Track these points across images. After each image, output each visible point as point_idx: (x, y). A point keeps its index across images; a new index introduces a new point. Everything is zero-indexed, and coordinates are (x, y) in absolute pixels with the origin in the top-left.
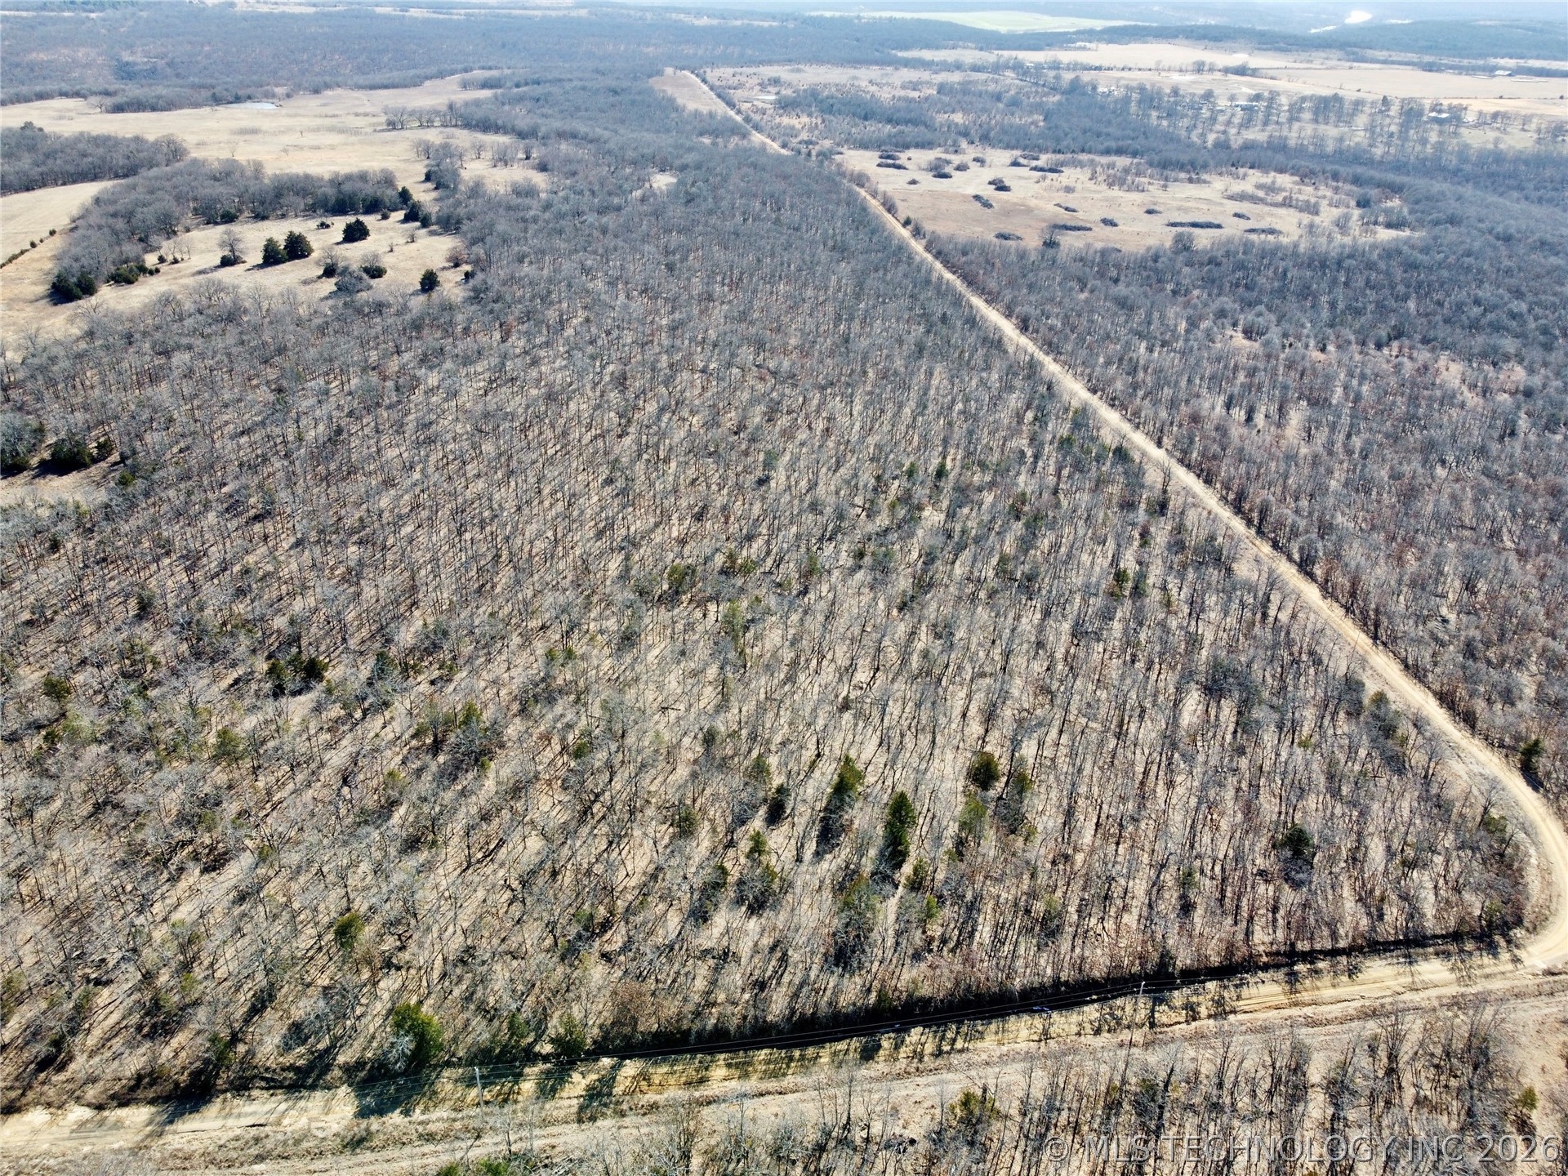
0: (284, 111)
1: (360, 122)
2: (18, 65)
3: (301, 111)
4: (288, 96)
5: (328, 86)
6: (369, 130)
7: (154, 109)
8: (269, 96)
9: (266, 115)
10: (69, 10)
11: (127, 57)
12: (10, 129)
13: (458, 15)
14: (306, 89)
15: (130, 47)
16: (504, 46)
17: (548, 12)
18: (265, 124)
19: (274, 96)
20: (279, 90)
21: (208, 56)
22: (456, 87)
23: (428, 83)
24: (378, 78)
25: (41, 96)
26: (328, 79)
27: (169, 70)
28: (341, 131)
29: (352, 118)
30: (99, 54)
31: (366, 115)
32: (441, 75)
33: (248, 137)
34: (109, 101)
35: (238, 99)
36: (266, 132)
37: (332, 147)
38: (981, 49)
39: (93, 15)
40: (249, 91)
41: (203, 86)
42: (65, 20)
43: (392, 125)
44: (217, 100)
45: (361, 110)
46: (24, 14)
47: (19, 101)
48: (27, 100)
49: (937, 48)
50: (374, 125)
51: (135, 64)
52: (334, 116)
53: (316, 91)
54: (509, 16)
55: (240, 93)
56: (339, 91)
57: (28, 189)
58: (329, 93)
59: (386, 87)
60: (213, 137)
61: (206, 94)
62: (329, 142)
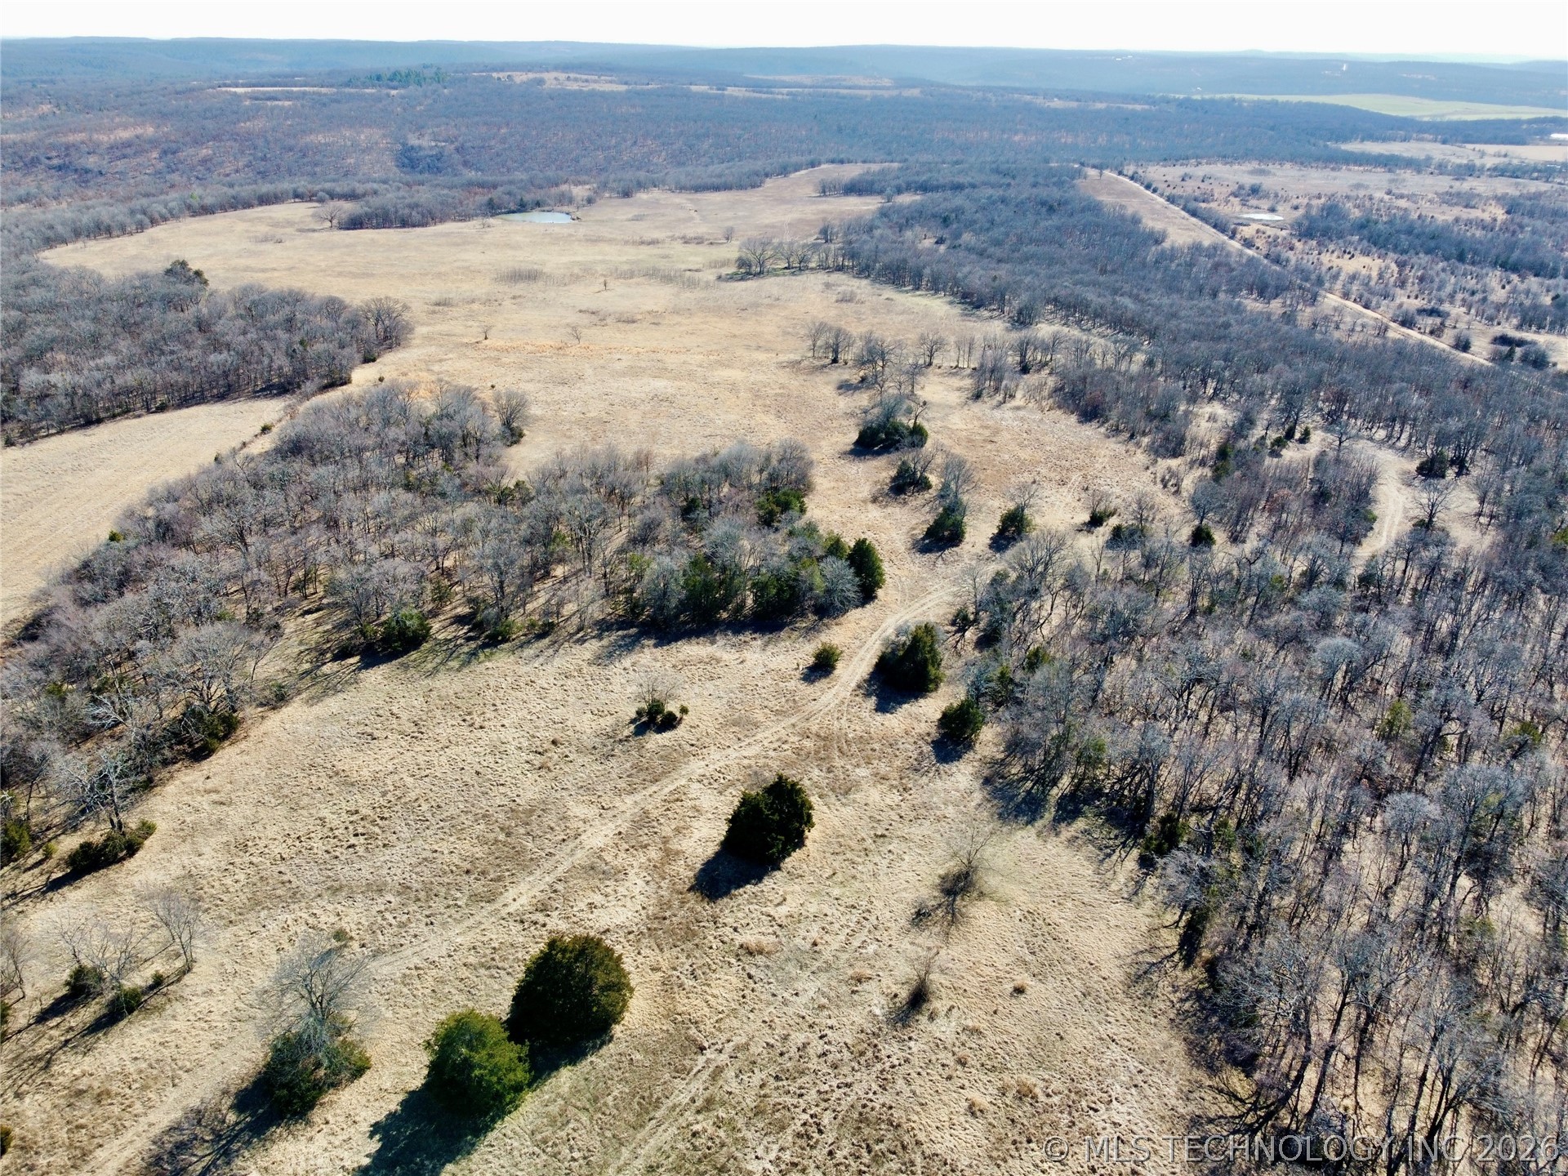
0: (582, 230)
1: (695, 257)
2: (291, 149)
3: (604, 231)
4: (590, 201)
5: (641, 186)
6: (709, 276)
7: (404, 223)
8: (565, 200)
9: (556, 239)
10: (373, 86)
11: (413, 141)
12: (143, 276)
13: (781, 94)
14: (612, 190)
15: (420, 129)
16: (840, 130)
17: (879, 93)
18: (553, 260)
19: (571, 201)
20: (580, 192)
21: (503, 140)
22: (810, 191)
23: (769, 183)
24: (703, 174)
25: (265, 200)
26: (642, 175)
27: (456, 157)
28: (668, 279)
29: (678, 248)
30: (384, 136)
31: (699, 241)
32: (784, 171)
33: (520, 288)
34: (348, 208)
35: (522, 208)
36: (549, 277)
37: (655, 319)
38: (1444, 142)
39: (394, 92)
40: (539, 195)
41: (481, 185)
42: (362, 97)
43: (748, 269)
44: (493, 209)
45: (690, 233)
46: (324, 90)
47: (234, 207)
48: (248, 205)
49: (1384, 140)
50: (715, 264)
51: (420, 148)
52: (653, 242)
53: (627, 194)
54: (837, 95)
55: (528, 197)
56: (655, 194)
57: (89, 421)
58: (642, 196)
59: (717, 188)
60: (468, 288)
61: (482, 198)
62: (650, 305)
